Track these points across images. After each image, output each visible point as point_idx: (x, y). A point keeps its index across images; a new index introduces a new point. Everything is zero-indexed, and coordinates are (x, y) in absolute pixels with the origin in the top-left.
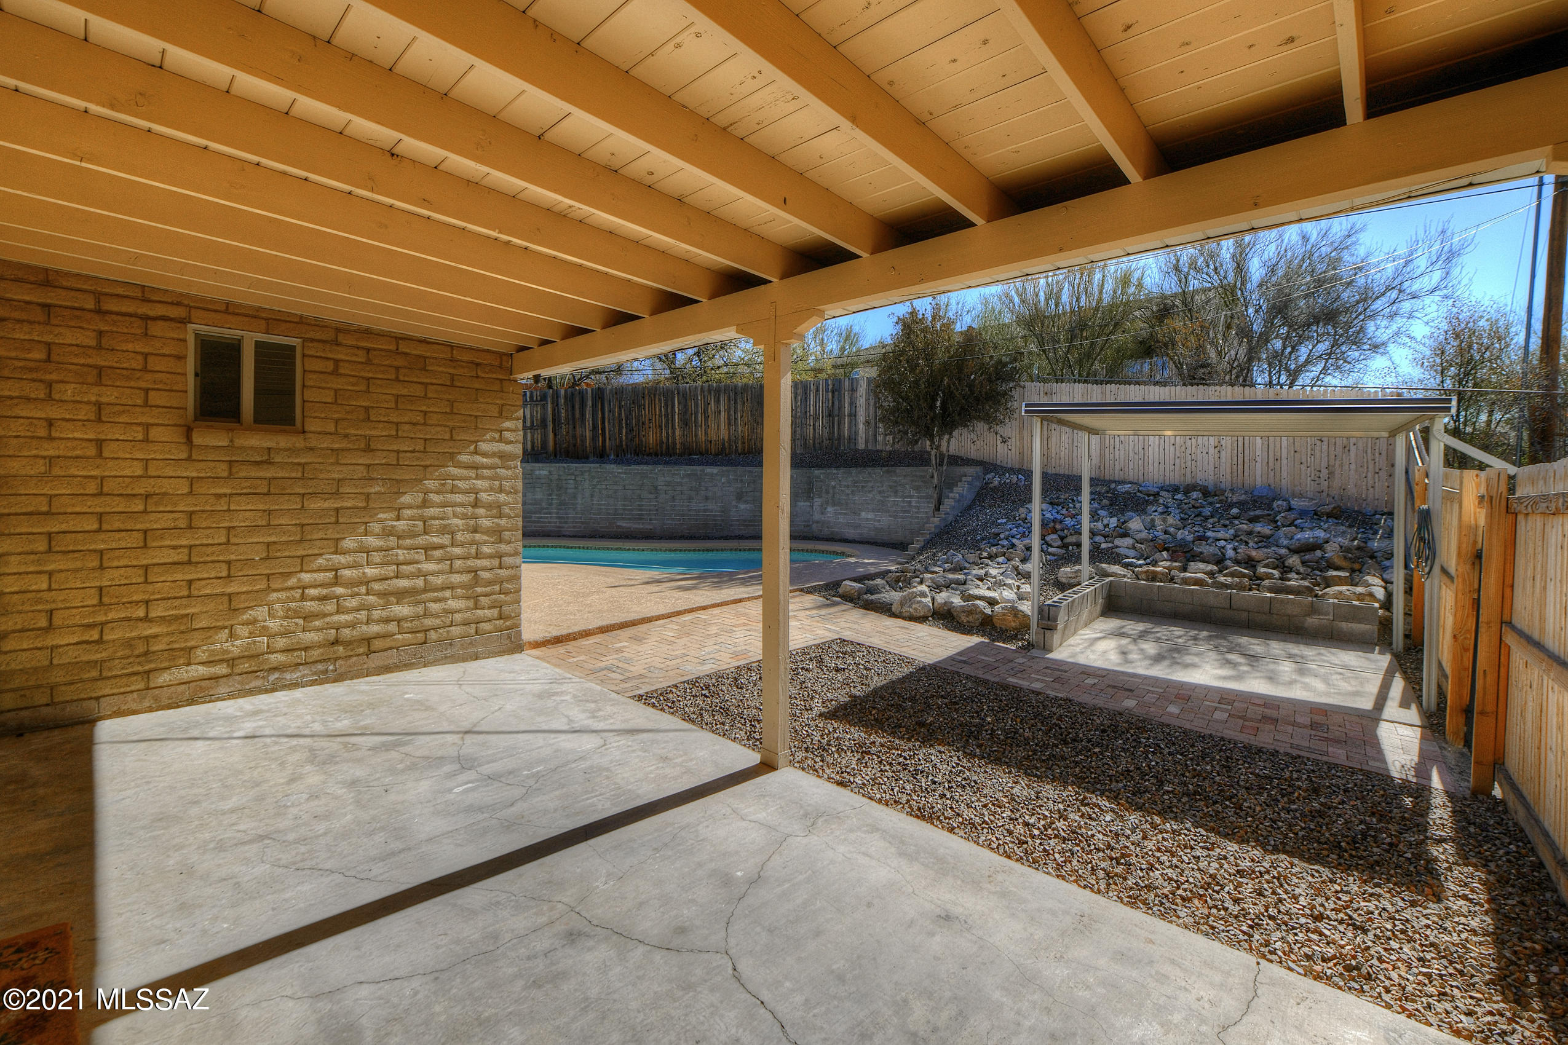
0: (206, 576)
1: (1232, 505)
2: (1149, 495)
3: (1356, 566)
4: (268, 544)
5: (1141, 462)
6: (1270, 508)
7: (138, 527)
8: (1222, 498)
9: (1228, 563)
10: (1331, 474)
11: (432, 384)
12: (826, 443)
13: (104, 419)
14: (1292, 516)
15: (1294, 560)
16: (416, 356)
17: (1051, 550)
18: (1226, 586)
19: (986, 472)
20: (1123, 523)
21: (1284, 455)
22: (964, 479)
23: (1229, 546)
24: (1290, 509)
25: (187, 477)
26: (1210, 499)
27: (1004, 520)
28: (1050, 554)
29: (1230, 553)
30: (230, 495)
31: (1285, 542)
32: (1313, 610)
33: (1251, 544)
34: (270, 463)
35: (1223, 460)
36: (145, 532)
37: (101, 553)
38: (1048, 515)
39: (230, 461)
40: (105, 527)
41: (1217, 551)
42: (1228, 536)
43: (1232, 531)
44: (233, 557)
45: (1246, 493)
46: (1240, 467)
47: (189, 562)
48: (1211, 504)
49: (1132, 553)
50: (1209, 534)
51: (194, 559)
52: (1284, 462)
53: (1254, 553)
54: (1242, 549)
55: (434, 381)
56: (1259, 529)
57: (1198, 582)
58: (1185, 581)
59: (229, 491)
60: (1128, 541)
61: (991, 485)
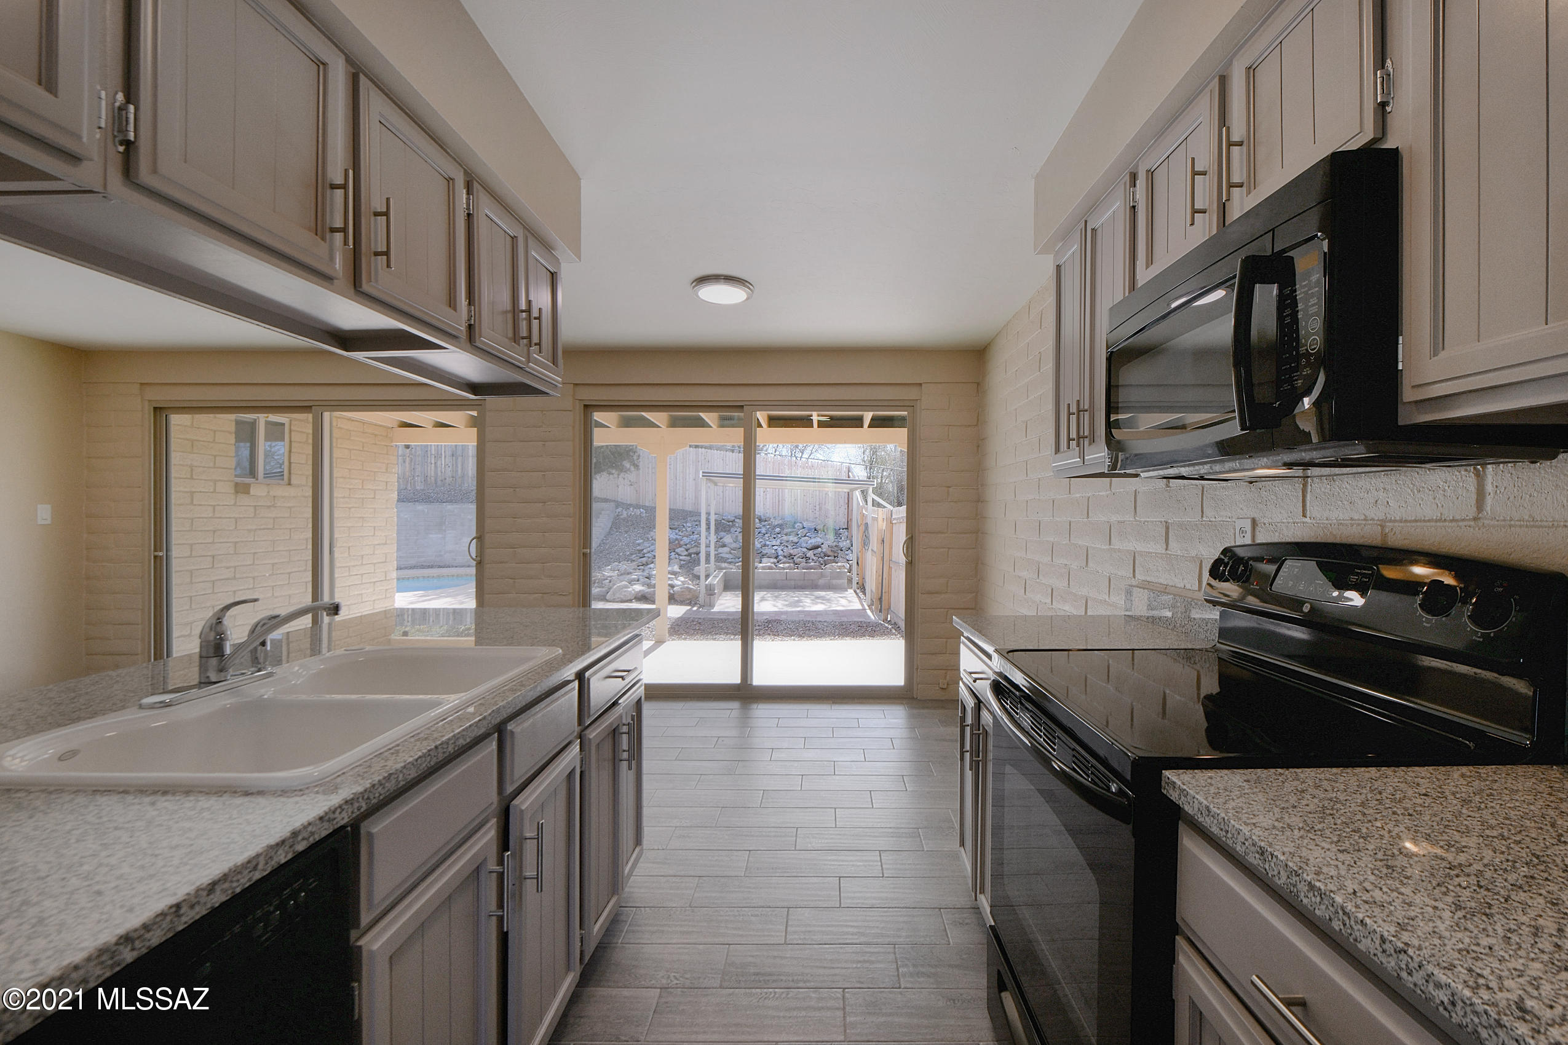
0: (242, 588)
1: (775, 527)
2: (729, 522)
3: (836, 555)
4: (273, 565)
5: (721, 500)
6: (794, 528)
7: (209, 554)
8: (770, 522)
9: (781, 557)
10: (820, 509)
11: (353, 449)
12: (448, 481)
13: (194, 477)
14: (805, 531)
15: (810, 554)
16: (347, 430)
17: (681, 558)
18: (783, 568)
19: (617, 507)
20: (721, 539)
21: (799, 498)
22: (603, 512)
23: (779, 549)
24: (804, 528)
25: (234, 518)
26: (763, 523)
27: (641, 541)
28: (681, 560)
29: (780, 553)
30: (256, 530)
31: (805, 545)
32: (822, 575)
33: (790, 547)
34: (275, 507)
35: (768, 500)
36: (213, 557)
37: (191, 572)
38: (671, 536)
39: (255, 506)
40: (194, 554)
41: (773, 551)
42: (778, 543)
43: (779, 541)
44: (256, 574)
45: (782, 519)
46: (777, 503)
47: (234, 578)
48: (764, 526)
49: (730, 556)
50: (768, 543)
51: (237, 576)
52: (799, 501)
53: (792, 552)
54: (786, 549)
55: (355, 448)
56: (791, 539)
57: (770, 568)
58: (763, 568)
59: (254, 527)
60: (726, 549)
61: (622, 517)
